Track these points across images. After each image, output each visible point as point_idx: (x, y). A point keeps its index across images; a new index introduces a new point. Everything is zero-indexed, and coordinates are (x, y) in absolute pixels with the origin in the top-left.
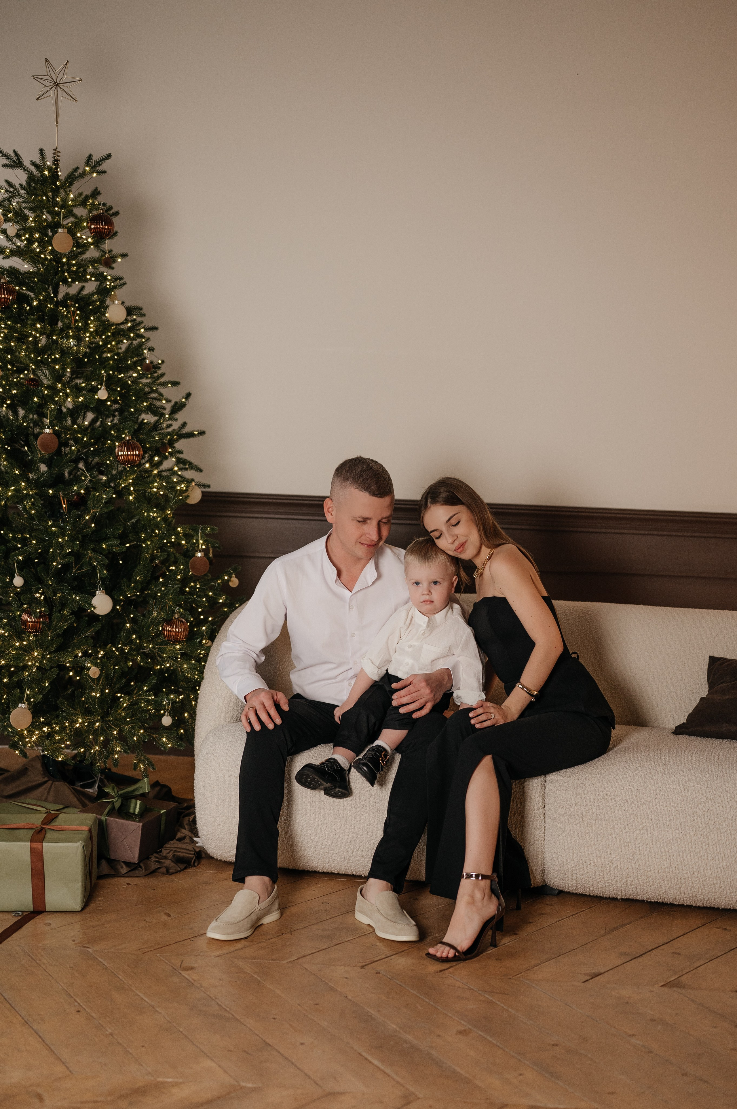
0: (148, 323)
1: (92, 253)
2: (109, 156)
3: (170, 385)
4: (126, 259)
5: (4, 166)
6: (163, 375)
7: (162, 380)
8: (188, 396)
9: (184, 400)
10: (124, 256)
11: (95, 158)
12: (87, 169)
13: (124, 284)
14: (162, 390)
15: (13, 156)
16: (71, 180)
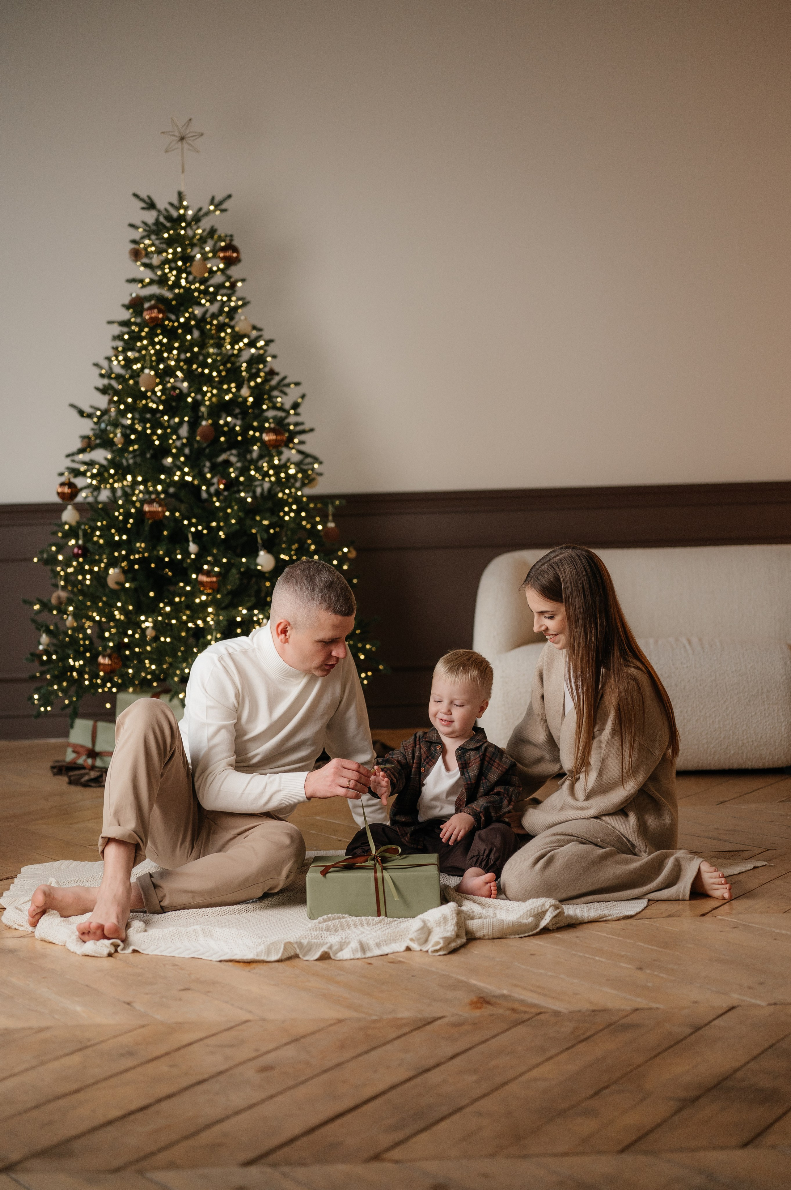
0: (267, 335)
1: (218, 278)
2: (230, 196)
3: (292, 386)
4: (246, 283)
5: (143, 208)
6: (284, 378)
7: (287, 381)
8: (303, 397)
9: (299, 400)
10: (243, 280)
11: (218, 198)
12: (212, 208)
13: (248, 303)
14: (286, 390)
15: (147, 200)
16: (197, 219)
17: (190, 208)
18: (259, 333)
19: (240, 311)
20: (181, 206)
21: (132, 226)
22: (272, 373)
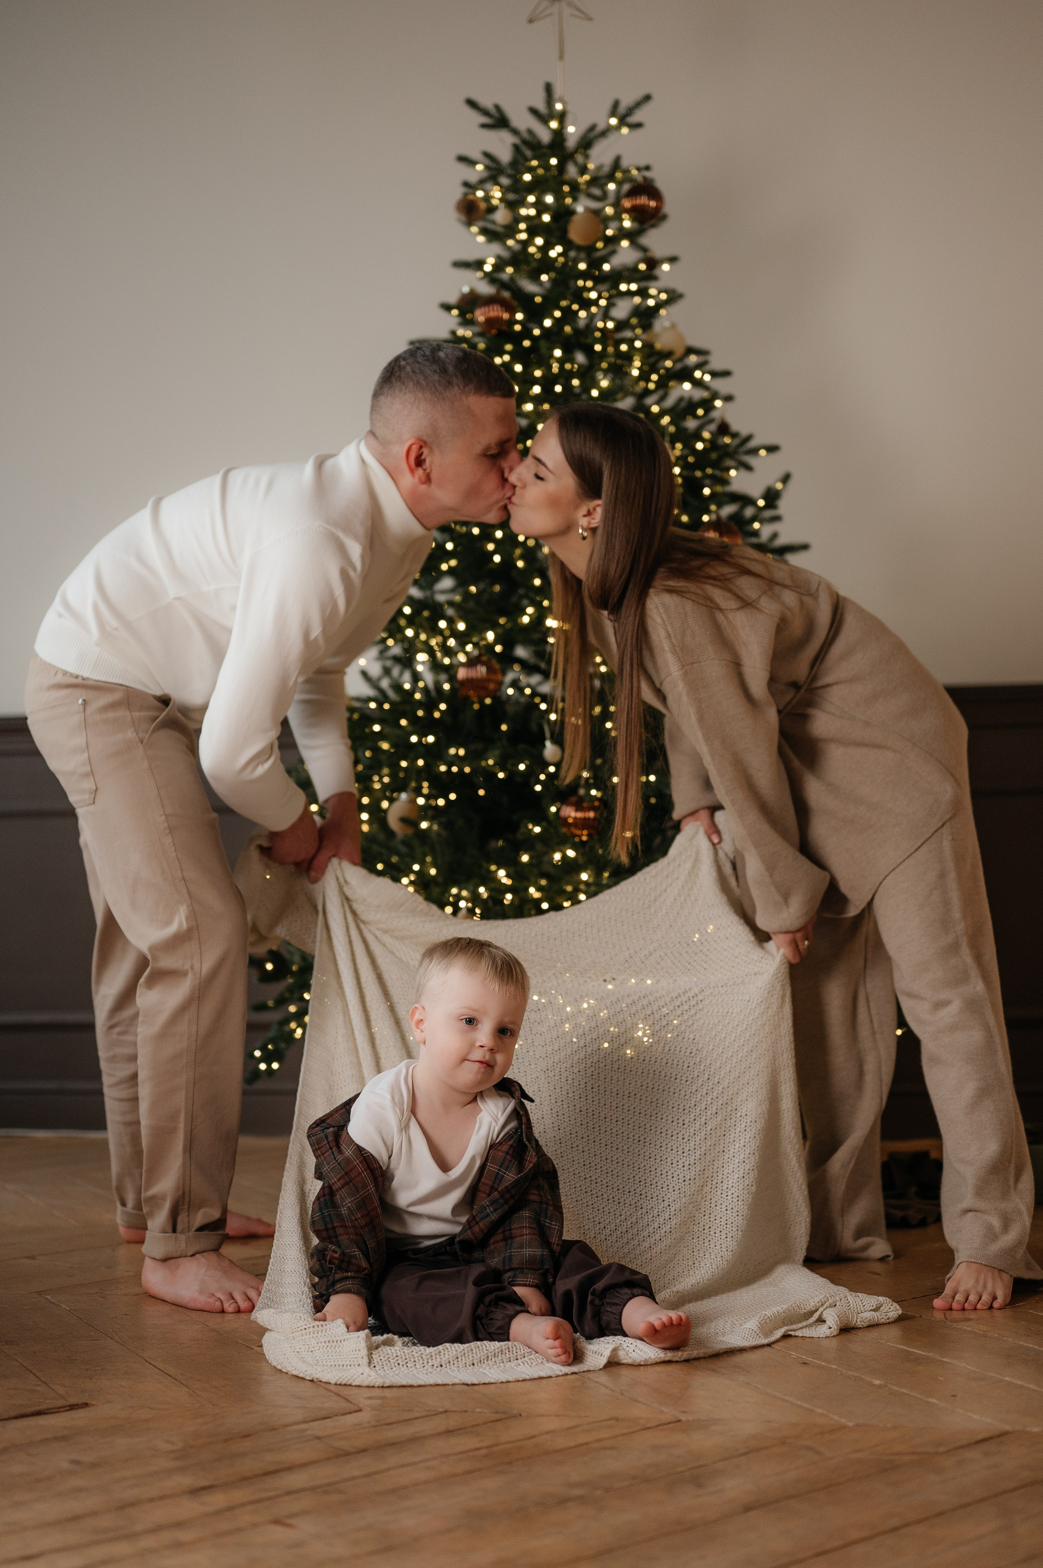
2: (647, 98)
3: (763, 452)
5: (483, 125)
6: (747, 439)
7: (752, 444)
8: (786, 479)
9: (779, 486)
10: (672, 260)
11: (625, 103)
12: (613, 121)
13: (680, 296)
14: (751, 462)
15: (493, 111)
16: (586, 143)
17: (569, 118)
18: (702, 359)
19: (663, 312)
20: (551, 115)
21: (463, 159)
22: (724, 429)
